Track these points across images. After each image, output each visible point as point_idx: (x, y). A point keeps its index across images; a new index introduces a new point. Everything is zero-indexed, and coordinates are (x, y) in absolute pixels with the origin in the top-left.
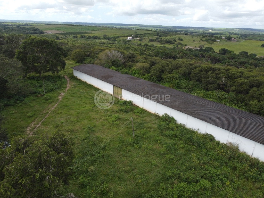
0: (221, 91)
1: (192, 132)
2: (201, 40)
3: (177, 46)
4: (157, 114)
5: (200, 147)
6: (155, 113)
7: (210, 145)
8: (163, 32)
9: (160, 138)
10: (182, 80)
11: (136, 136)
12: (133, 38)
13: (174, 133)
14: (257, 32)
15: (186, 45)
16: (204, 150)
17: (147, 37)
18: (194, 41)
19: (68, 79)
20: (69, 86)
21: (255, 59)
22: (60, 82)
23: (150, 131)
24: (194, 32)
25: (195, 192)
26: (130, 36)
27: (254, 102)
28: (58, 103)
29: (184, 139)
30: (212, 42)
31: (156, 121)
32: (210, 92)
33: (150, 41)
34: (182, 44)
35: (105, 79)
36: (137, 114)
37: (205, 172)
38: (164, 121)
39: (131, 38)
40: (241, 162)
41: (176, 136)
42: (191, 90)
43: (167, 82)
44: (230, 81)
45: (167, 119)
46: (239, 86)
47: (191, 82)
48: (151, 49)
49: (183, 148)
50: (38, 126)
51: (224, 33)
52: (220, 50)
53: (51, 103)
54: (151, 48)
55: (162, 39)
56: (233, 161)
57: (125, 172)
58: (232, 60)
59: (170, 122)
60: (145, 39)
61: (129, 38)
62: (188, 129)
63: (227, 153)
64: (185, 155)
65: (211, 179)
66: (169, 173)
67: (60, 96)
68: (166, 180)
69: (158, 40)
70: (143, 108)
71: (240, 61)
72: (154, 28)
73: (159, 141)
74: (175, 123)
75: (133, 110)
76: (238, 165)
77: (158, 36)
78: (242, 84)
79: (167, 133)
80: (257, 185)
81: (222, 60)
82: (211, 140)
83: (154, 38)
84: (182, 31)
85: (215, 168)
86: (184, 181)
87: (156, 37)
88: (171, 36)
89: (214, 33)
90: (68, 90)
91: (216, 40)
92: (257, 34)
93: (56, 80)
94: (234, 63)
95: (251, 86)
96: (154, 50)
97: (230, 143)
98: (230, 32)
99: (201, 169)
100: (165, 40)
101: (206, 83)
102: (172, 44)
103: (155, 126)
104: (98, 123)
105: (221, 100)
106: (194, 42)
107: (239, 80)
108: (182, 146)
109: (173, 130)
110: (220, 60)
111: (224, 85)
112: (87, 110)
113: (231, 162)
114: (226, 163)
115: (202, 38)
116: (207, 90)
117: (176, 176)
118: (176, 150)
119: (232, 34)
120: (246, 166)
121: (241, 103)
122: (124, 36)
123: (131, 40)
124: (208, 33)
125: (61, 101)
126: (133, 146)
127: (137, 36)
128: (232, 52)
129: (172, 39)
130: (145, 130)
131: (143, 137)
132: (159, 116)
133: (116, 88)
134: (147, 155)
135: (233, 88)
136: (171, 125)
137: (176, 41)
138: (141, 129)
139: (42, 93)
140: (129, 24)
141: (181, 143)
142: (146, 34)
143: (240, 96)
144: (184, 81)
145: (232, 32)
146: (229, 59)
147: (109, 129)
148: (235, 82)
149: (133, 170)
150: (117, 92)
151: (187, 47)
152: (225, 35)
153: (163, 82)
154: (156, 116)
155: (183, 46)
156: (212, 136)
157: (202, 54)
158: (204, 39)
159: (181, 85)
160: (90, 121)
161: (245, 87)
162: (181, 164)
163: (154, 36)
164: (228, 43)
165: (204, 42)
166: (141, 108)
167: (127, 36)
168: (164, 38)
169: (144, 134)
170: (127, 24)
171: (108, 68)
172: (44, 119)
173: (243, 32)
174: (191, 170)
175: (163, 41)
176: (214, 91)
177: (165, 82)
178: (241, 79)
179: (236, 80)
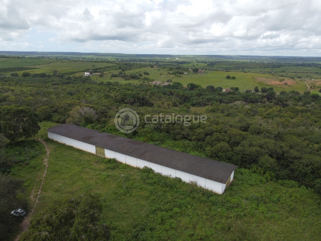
0: (185, 140)
1: (166, 178)
2: (168, 73)
3: (144, 82)
4: (139, 167)
5: (172, 188)
6: (136, 167)
7: (178, 185)
8: (125, 64)
9: (144, 186)
10: (154, 133)
11: (126, 187)
12: (91, 73)
13: (153, 181)
14: (224, 60)
15: (153, 80)
16: (175, 190)
17: (108, 72)
18: (161, 74)
19: (43, 142)
20: (48, 150)
21: (220, 95)
22: (38, 147)
23: (135, 182)
24: (160, 61)
25: (171, 216)
26: (87, 71)
27: (208, 148)
28: (46, 170)
29: (161, 184)
30: (180, 75)
31: (139, 173)
32: (178, 142)
33: (112, 77)
34: (149, 79)
35: (86, 140)
36: (122, 170)
37: (176, 203)
38: (144, 172)
39: (89, 74)
40: (198, 193)
41: (155, 183)
42: (162, 141)
43: (142, 136)
44: (192, 131)
45: (147, 170)
46: (198, 135)
47: (162, 134)
48: (115, 89)
49: (161, 190)
50: (39, 193)
51: (192, 62)
52: (188, 85)
53: (39, 170)
54: (115, 87)
55: (126, 74)
56: (193, 194)
57: (125, 213)
58: (200, 96)
59: (149, 173)
60: (105, 74)
61: (87, 74)
62: (163, 176)
63: (189, 189)
64: (163, 195)
65: (180, 207)
66: (154, 208)
67: (44, 162)
68: (152, 213)
69: (121, 75)
70: (126, 164)
71: (206, 97)
72: (114, 57)
73: (143, 189)
74: (153, 173)
75: (118, 167)
76: (196, 195)
77: (121, 70)
78: (200, 133)
79: (148, 181)
80: (206, 205)
81: (191, 97)
82: (179, 182)
83: (116, 72)
84: (147, 60)
85: (182, 200)
86: (164, 211)
87: (119, 70)
88: (135, 69)
89: (181, 61)
90: (50, 155)
91: (183, 73)
92: (224, 62)
93: (33, 145)
94: (202, 100)
95: (206, 135)
96: (119, 90)
97: (192, 182)
98: (198, 60)
99: (174, 202)
100: (129, 74)
101: (174, 134)
102: (137, 79)
103: (139, 178)
104: (92, 182)
105: (187, 148)
106: (161, 76)
107: (198, 131)
108: (160, 189)
109: (152, 178)
110: (189, 98)
111: (187, 135)
112: (77, 172)
113: (192, 194)
114: (189, 195)
115: (169, 70)
116: (175, 140)
117: (158, 209)
118: (156, 193)
119: (199, 62)
120: (200, 195)
121: (201, 149)
122: (80, 72)
123: (89, 77)
124: (175, 62)
125: (48, 167)
126: (125, 195)
127: (95, 71)
128: (199, 86)
129: (137, 73)
130: (131, 182)
131: (131, 188)
132: (140, 169)
133: (99, 148)
134: (137, 200)
135: (194, 137)
136: (151, 175)
137: (142, 76)
138: (128, 181)
139: (26, 162)
140: (82, 53)
141: (159, 188)
142: (106, 67)
143: (199, 143)
144: (156, 133)
145: (199, 59)
146: (196, 95)
147: (103, 186)
148: (195, 132)
149: (130, 211)
150: (99, 151)
151: (154, 83)
152: (193, 64)
153: (138, 135)
154: (138, 169)
155: (150, 81)
156: (180, 179)
157: (170, 92)
158: (171, 72)
159: (154, 138)
160: (83, 181)
161: (202, 136)
162: (161, 201)
163: (117, 70)
164: (196, 76)
165: (171, 75)
166: (124, 164)
167: (84, 71)
168: (128, 72)
169: (132, 185)
170: (79, 53)
171: (84, 127)
172: (41, 187)
173: (211, 60)
174: (167, 204)
175: (127, 76)
176: (181, 141)
177: (139, 136)
178: (199, 129)
179: (196, 130)
